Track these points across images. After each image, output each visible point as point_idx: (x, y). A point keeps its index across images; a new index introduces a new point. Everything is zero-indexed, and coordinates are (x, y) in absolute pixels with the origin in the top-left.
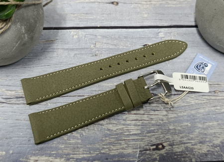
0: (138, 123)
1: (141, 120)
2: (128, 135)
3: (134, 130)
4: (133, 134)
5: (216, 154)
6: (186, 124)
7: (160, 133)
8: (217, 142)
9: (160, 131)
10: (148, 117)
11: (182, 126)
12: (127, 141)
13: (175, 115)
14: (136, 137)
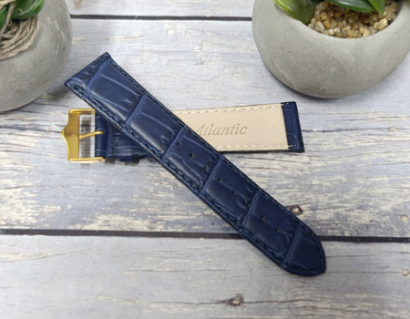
0: (264, 173)
1: (268, 169)
5: (383, 226)
6: (339, 178)
7: (297, 190)
8: (387, 207)
9: (297, 186)
10: (279, 164)
11: (332, 181)
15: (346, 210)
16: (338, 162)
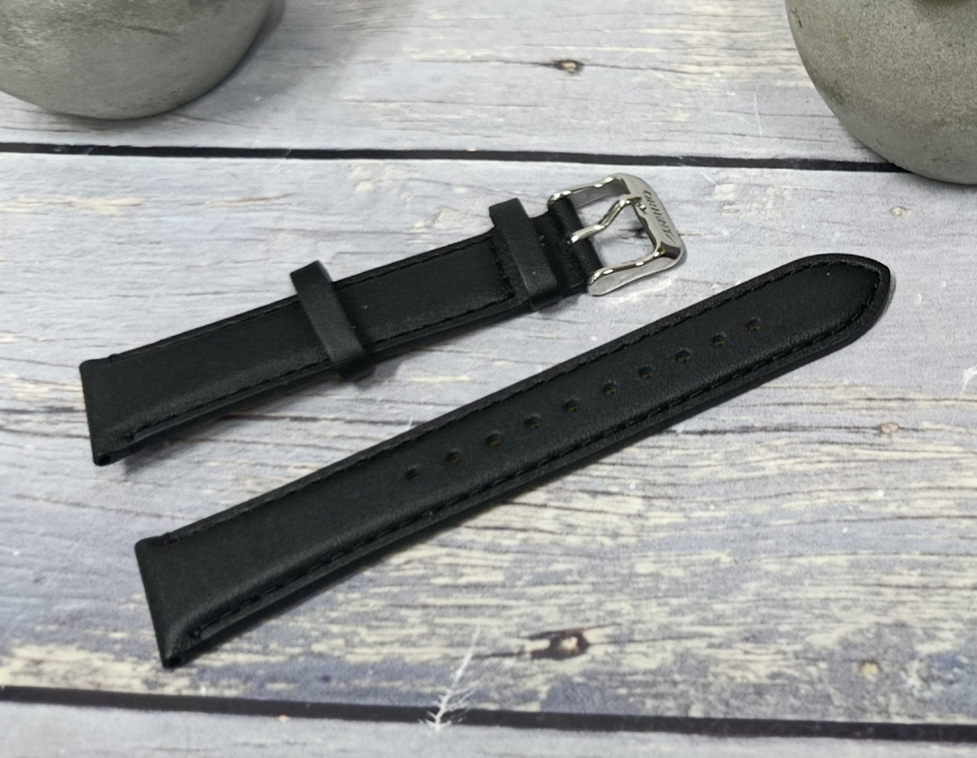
0: (507, 543)
1: (524, 530)
2: (445, 586)
3: (478, 570)
4: (468, 587)
5: (804, 689)
6: (714, 556)
7: (588, 588)
8: (827, 638)
9: (592, 578)
10: (556, 518)
11: (693, 564)
12: (433, 611)
13: (677, 518)
14: (476, 599)
15: (711, 646)
16: (721, 514)
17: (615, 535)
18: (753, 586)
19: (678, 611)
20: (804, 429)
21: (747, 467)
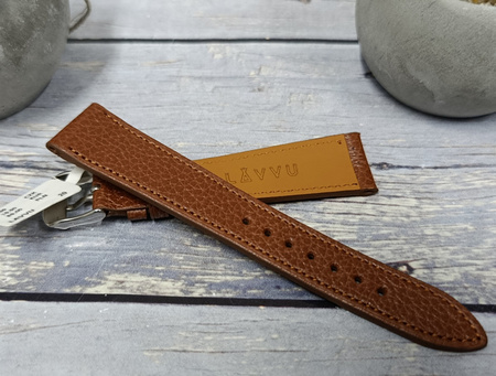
15: (478, 269)
16: (460, 206)
17: (408, 216)
18: (489, 240)
19: (454, 253)
20: (487, 166)
21: (465, 184)
